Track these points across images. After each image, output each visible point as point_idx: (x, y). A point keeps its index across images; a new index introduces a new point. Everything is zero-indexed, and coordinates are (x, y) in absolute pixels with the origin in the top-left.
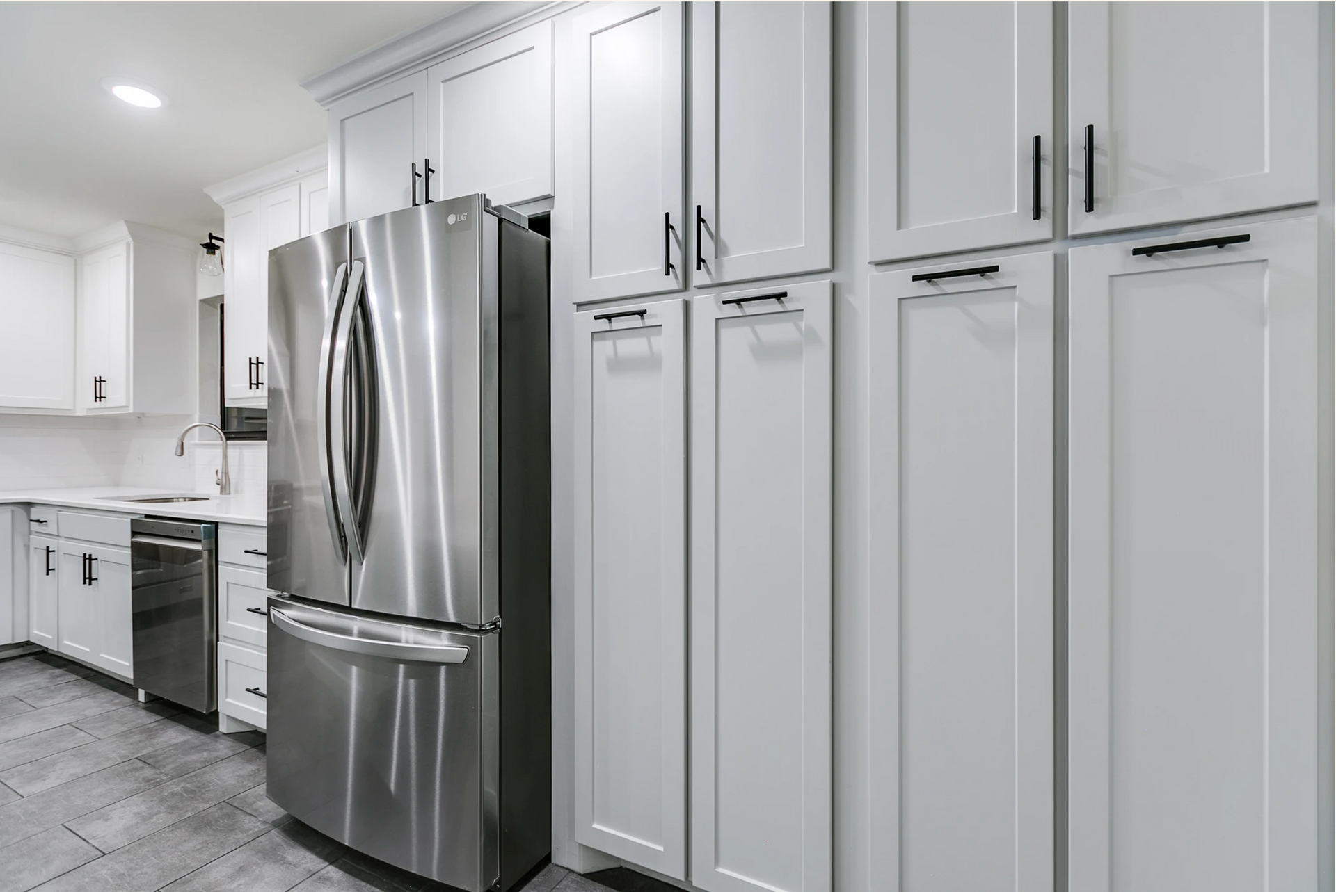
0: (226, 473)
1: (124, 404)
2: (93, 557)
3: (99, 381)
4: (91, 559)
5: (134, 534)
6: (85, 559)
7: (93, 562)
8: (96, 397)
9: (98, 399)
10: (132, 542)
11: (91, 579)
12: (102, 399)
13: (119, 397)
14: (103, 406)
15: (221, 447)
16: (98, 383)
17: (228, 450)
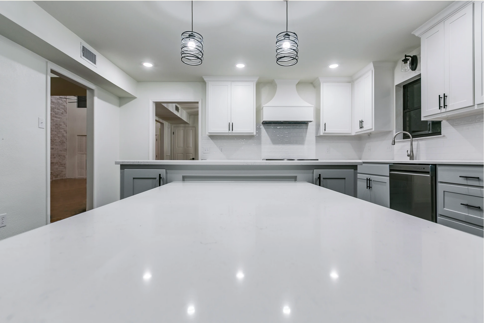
0: (412, 151)
1: (371, 128)
2: (370, 179)
3: (361, 122)
4: (369, 180)
5: (391, 170)
6: (367, 180)
7: (370, 181)
8: (360, 128)
9: (361, 128)
10: (390, 174)
11: (369, 187)
12: (363, 128)
13: (369, 126)
14: (362, 130)
15: (410, 141)
16: (361, 123)
17: (413, 142)
